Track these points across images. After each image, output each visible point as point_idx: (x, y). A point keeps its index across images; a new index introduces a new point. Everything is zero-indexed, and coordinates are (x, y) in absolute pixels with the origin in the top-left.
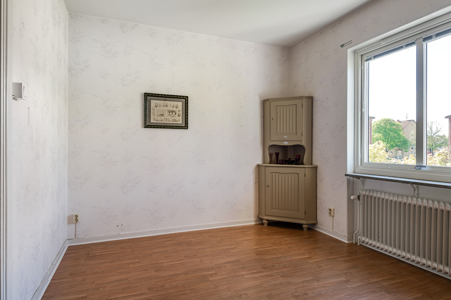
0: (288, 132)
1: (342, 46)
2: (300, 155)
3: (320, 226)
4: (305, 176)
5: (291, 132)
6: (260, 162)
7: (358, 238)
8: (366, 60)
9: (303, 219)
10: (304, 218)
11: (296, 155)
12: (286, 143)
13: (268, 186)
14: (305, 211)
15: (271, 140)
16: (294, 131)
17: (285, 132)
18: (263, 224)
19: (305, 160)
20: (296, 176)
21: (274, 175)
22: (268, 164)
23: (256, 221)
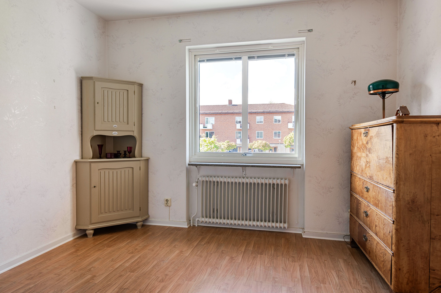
0: (118, 120)
1: (181, 41)
2: (132, 147)
3: (153, 220)
4: (140, 170)
5: (121, 120)
6: (77, 157)
7: (196, 220)
8: (199, 61)
9: (138, 217)
10: (139, 215)
11: (128, 147)
12: (115, 134)
13: (95, 187)
14: (140, 207)
15: (96, 129)
16: (126, 120)
17: (114, 120)
18: (85, 236)
19: (137, 152)
20: (131, 170)
21: (103, 172)
22: (90, 159)
23: (74, 235)
